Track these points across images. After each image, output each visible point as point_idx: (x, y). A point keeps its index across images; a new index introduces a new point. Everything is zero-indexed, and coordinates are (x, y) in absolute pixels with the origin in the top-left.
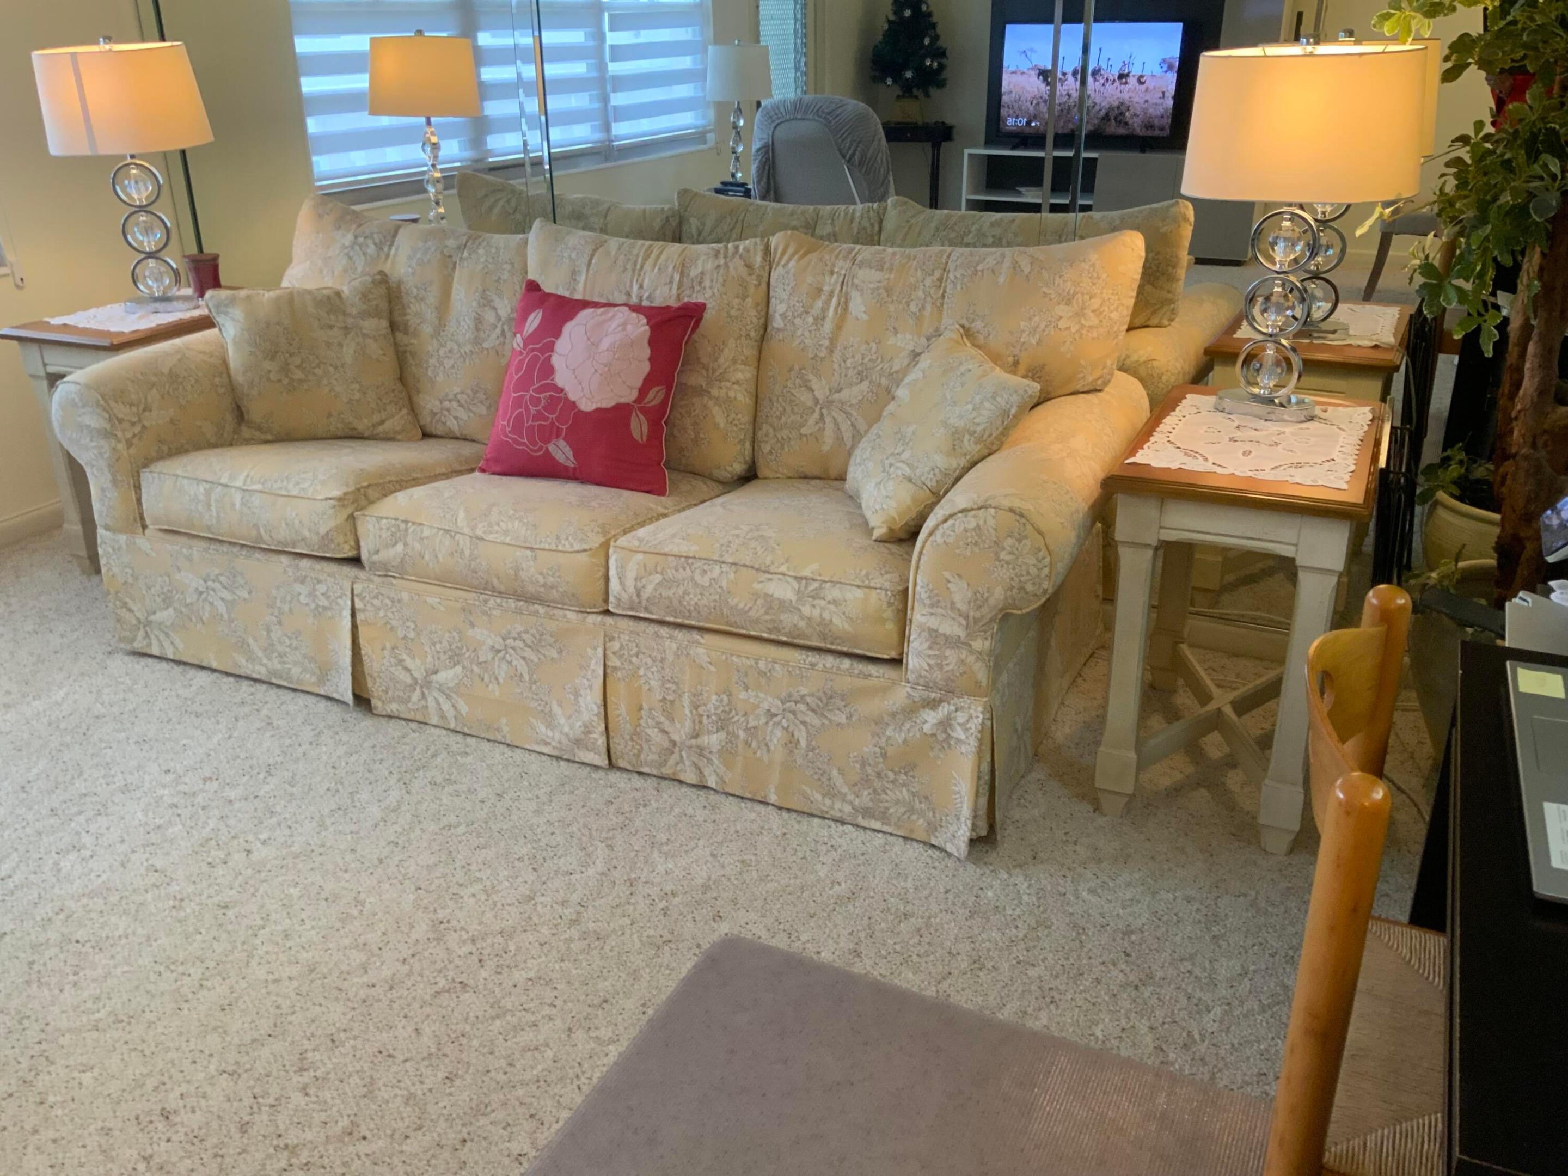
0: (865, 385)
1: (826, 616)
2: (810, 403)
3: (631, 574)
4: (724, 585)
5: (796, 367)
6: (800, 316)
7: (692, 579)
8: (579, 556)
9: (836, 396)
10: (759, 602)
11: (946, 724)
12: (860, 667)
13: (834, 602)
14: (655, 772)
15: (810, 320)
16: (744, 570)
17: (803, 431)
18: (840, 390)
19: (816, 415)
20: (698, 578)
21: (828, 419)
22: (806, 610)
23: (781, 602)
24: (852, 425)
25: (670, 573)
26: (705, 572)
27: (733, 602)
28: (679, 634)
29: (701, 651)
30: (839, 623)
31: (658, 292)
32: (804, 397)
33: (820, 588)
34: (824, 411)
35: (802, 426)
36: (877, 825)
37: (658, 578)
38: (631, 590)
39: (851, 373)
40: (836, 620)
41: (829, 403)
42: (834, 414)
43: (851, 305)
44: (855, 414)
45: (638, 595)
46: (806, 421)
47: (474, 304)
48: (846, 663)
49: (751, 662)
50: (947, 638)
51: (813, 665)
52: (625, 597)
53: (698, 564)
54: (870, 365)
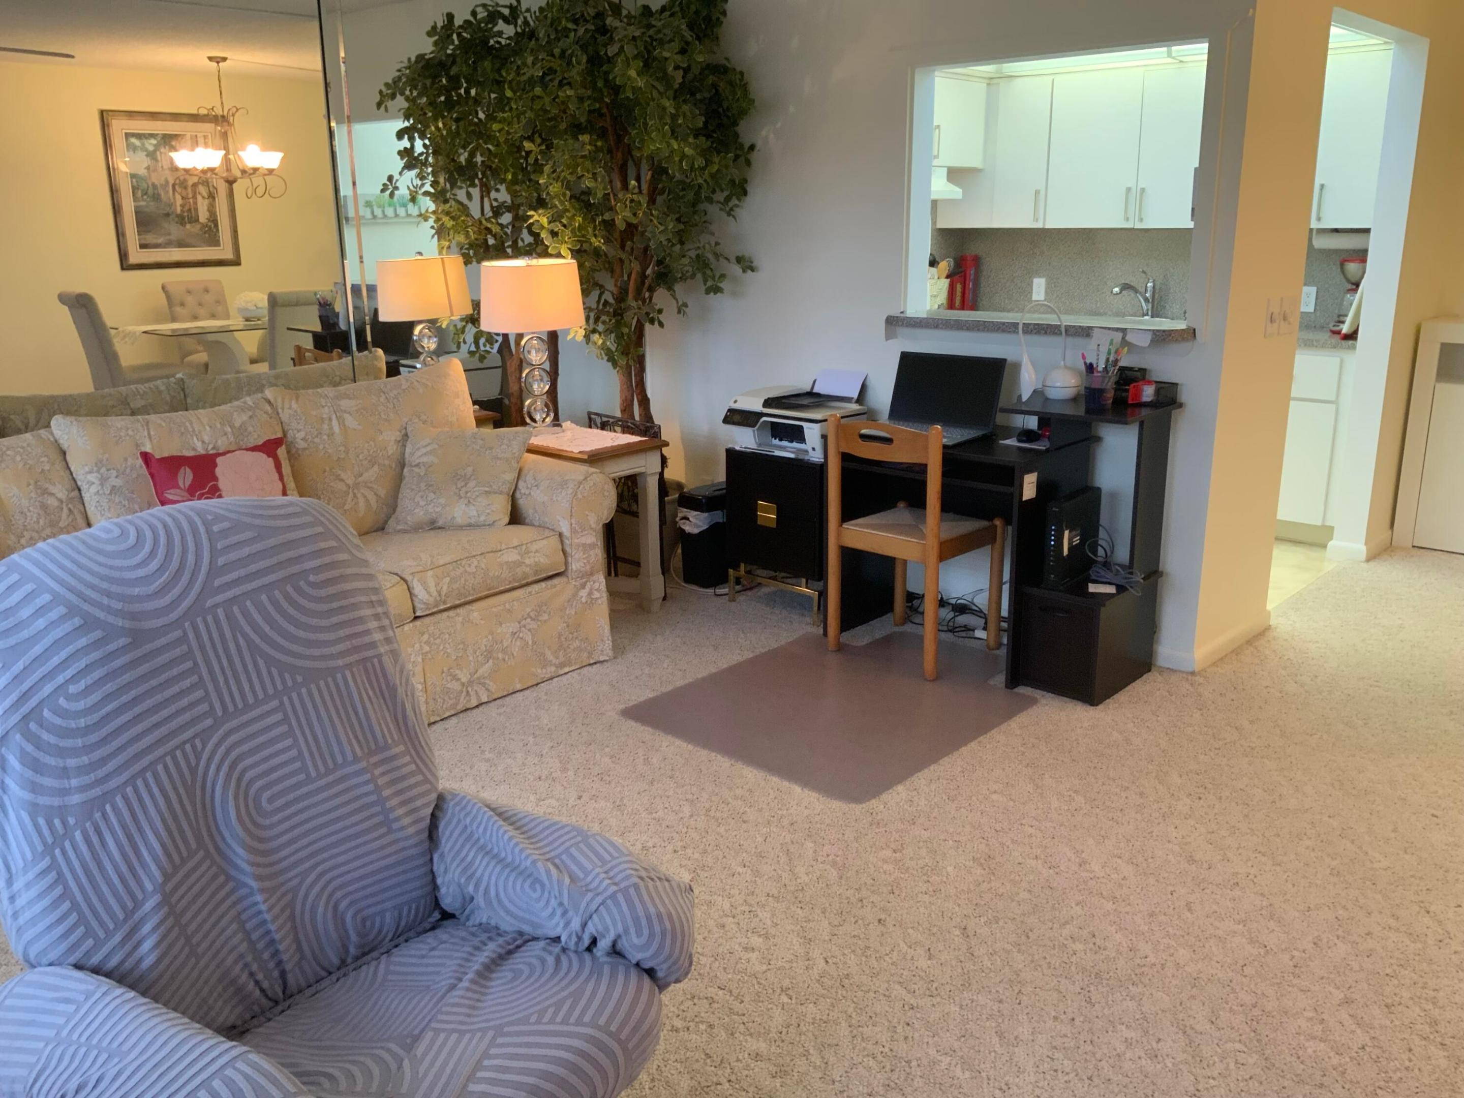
0: (376, 468)
1: (537, 560)
2: (345, 489)
3: (431, 584)
4: (483, 566)
5: (327, 469)
6: (317, 436)
7: (466, 572)
8: (394, 588)
9: (360, 479)
10: (505, 568)
11: (590, 594)
12: (549, 583)
13: (537, 551)
14: (453, 712)
15: (325, 437)
16: (488, 555)
17: (346, 507)
18: (361, 475)
19: (351, 495)
20: (468, 569)
21: (359, 495)
22: (527, 561)
23: (514, 562)
24: (376, 494)
25: (452, 574)
26: (470, 565)
27: (491, 574)
28: (460, 611)
29: (475, 614)
30: (543, 560)
31: (219, 442)
32: (340, 486)
33: (527, 548)
34: (355, 491)
35: (345, 504)
36: (566, 670)
37: (448, 580)
38: (435, 594)
39: (365, 463)
40: (542, 560)
41: (357, 485)
42: (362, 491)
43: (347, 423)
44: (375, 487)
45: (440, 595)
46: (346, 500)
47: (33, 495)
48: (543, 584)
49: (501, 608)
50: (590, 545)
51: (530, 593)
52: (432, 600)
53: (464, 562)
54: (374, 455)
